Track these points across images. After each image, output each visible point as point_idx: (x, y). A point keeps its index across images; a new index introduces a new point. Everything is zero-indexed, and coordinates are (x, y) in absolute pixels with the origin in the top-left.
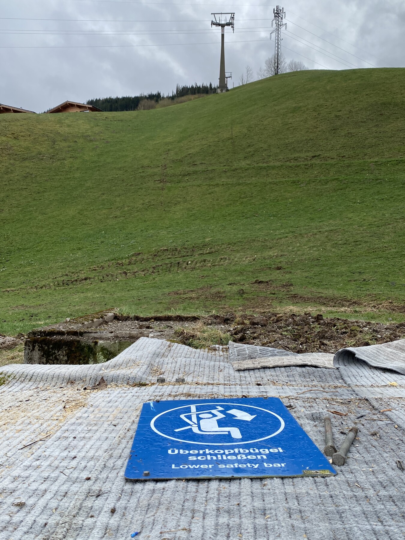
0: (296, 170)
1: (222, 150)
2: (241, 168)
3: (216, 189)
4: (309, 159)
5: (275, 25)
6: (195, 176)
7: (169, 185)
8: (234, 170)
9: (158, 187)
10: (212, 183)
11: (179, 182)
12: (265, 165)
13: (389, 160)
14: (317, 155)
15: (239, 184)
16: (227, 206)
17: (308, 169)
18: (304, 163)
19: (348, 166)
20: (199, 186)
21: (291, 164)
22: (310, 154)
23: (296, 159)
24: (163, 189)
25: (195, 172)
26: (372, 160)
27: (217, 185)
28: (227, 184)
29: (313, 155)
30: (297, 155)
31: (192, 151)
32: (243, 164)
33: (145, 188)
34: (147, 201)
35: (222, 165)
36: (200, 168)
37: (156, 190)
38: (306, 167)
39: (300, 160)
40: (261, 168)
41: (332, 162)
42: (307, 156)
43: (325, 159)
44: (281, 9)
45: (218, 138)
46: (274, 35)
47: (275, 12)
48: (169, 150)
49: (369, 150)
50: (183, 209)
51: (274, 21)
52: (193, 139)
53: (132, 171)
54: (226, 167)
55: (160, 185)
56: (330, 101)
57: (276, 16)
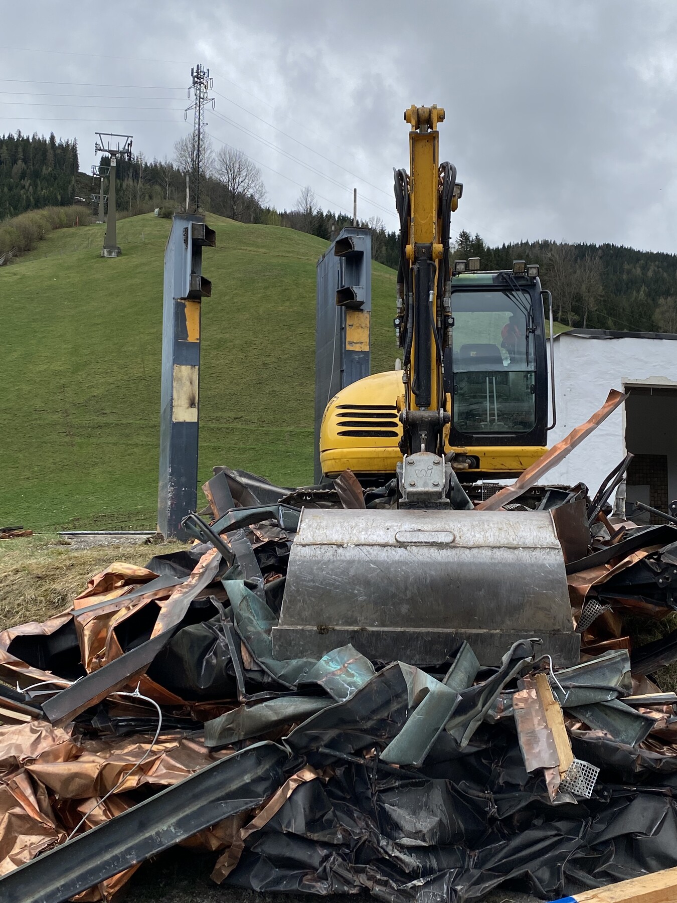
0: (217, 433)
1: (135, 395)
3: (135, 450)
4: (231, 420)
5: (193, 98)
6: (108, 431)
7: (78, 440)
8: (152, 427)
9: (66, 442)
10: (130, 442)
11: (90, 436)
13: (303, 430)
14: (239, 417)
16: (150, 471)
17: (229, 433)
18: (226, 426)
19: (266, 434)
20: (115, 444)
21: (212, 426)
22: (232, 415)
23: (218, 419)
24: (73, 445)
25: (107, 425)
26: (289, 429)
27: (136, 445)
29: (235, 416)
30: (219, 414)
31: (96, 392)
33: (50, 443)
34: (58, 460)
35: (138, 418)
36: (112, 419)
37: (63, 445)
38: (228, 431)
39: (222, 420)
41: (252, 427)
42: (229, 417)
43: (247, 422)
44: (205, 71)
45: (127, 374)
46: (192, 113)
47: (195, 74)
48: (64, 386)
49: (288, 416)
50: (103, 472)
51: (193, 91)
52: (92, 371)
53: (24, 416)
54: (143, 422)
55: (67, 439)
56: (260, 336)
57: (196, 82)
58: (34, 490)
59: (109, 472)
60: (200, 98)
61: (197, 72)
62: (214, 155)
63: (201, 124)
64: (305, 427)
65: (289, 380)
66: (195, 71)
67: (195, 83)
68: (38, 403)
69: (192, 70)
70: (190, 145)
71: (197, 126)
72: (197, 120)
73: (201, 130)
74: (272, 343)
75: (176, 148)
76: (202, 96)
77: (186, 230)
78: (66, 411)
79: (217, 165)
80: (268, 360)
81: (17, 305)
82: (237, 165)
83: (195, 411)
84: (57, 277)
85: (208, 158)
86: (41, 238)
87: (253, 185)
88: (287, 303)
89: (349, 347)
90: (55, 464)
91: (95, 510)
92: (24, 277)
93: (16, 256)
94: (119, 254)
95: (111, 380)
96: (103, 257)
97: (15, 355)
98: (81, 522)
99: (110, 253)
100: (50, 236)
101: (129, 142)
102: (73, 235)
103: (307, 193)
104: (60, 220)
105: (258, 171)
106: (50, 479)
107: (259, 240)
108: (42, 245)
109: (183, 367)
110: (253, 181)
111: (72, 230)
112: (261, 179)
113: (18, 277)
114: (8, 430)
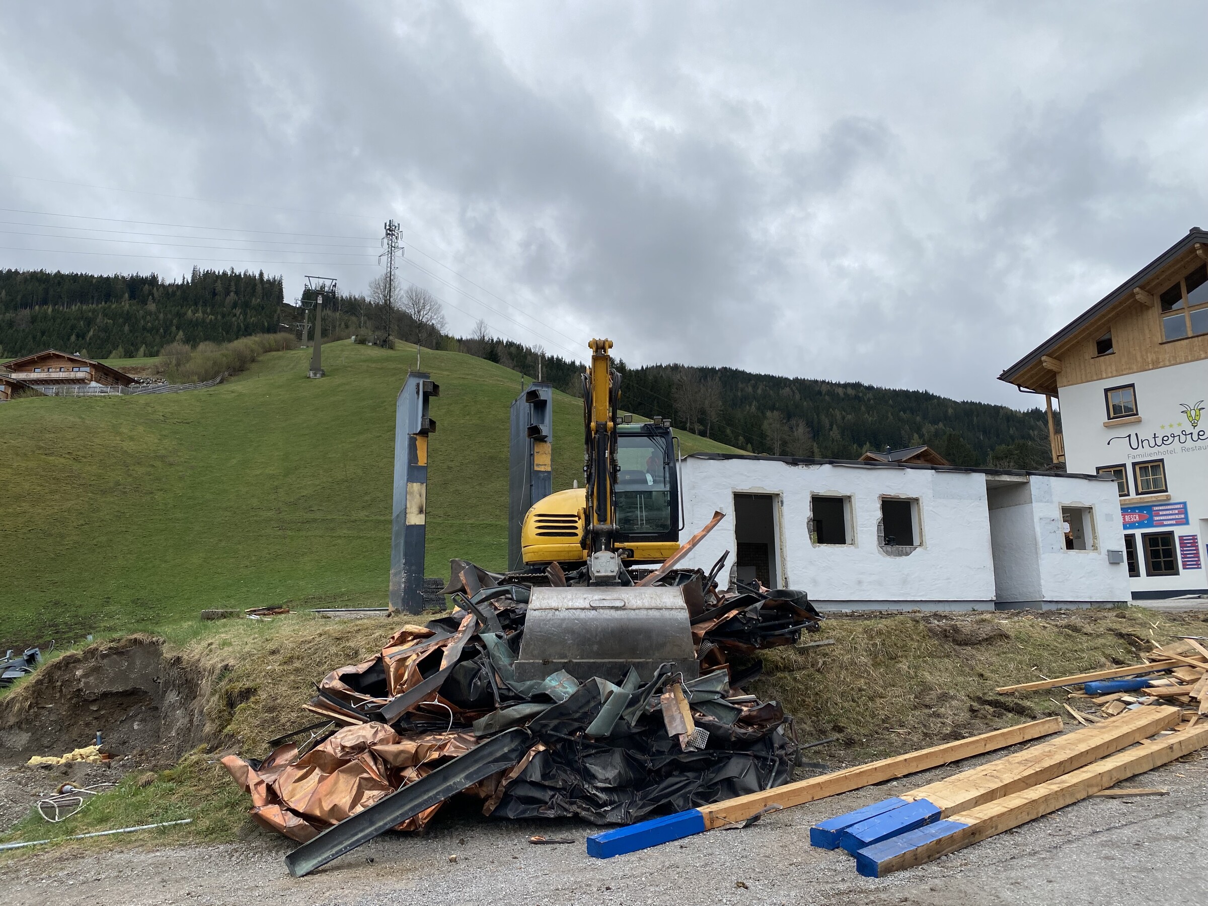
1: (339, 495)
2: (360, 520)
3: (339, 541)
5: (386, 246)
6: (315, 525)
7: (289, 533)
8: (353, 522)
9: (279, 535)
10: (334, 535)
11: (299, 530)
12: (382, 518)
15: (360, 538)
16: (352, 559)
19: (451, 526)
20: (321, 537)
24: (285, 538)
25: (315, 520)
26: (470, 522)
27: (340, 537)
28: (349, 537)
31: (304, 493)
32: (362, 514)
33: (266, 536)
34: (272, 550)
35: (341, 514)
36: (318, 515)
37: (277, 538)
40: (379, 522)
41: (439, 520)
44: (397, 225)
45: (331, 477)
46: (384, 259)
47: (388, 227)
48: (277, 487)
49: (470, 510)
50: (311, 561)
51: (386, 241)
52: (301, 475)
53: (243, 513)
54: (345, 517)
55: (280, 533)
56: (445, 444)
57: (389, 234)
58: (252, 576)
59: (317, 560)
60: (392, 247)
61: (390, 226)
62: (402, 292)
63: (393, 268)
64: (483, 520)
65: (470, 480)
66: (388, 224)
67: (387, 234)
68: (255, 502)
69: (386, 224)
70: (382, 284)
71: (389, 269)
72: (389, 265)
73: (392, 273)
74: (455, 450)
75: (370, 286)
76: (393, 245)
77: (418, 385)
78: (279, 509)
79: (405, 300)
80: (452, 464)
81: (235, 418)
82: (422, 301)
83: (423, 516)
84: (270, 395)
85: (398, 295)
86: (253, 360)
87: (435, 317)
88: (468, 417)
89: (536, 468)
90: (270, 554)
91: (306, 593)
92: (240, 395)
93: (231, 375)
94: (323, 375)
95: (317, 482)
96: (309, 377)
97: (234, 461)
98: (294, 604)
99: (315, 374)
100: (260, 359)
101: (333, 284)
102: (280, 358)
103: (481, 324)
104: (269, 344)
105: (440, 306)
106: (266, 567)
107: (443, 364)
108: (254, 366)
109: (415, 484)
110: (435, 314)
111: (280, 353)
112: (442, 312)
113: (236, 394)
114: (228, 525)
